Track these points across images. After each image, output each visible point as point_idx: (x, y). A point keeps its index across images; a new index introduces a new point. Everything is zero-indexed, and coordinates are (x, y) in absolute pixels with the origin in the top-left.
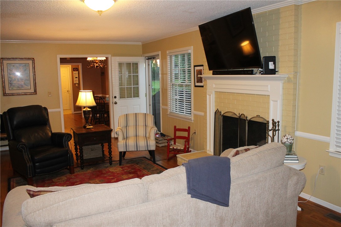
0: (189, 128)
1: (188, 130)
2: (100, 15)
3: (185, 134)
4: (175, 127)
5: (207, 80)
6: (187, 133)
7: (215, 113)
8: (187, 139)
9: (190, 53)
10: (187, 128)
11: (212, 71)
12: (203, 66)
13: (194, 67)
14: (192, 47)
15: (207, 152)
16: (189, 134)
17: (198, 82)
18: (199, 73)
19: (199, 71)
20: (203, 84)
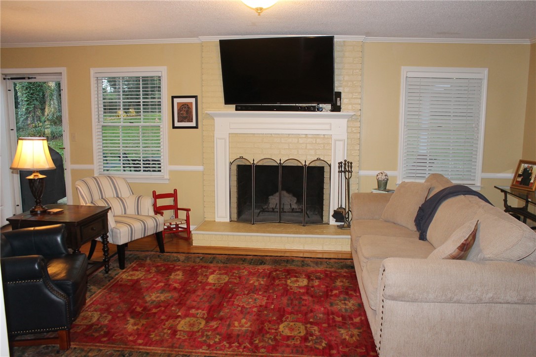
0: (175, 191)
1: (174, 195)
2: (259, 15)
3: (169, 201)
4: (154, 192)
5: (215, 118)
6: (172, 199)
7: (231, 163)
8: (175, 208)
9: (160, 77)
10: (172, 192)
11: (234, 106)
12: (195, 97)
13: (173, 97)
14: (165, 67)
15: (217, 220)
16: (176, 201)
17: (181, 121)
18: (185, 107)
19: (185, 105)
20: (193, 124)
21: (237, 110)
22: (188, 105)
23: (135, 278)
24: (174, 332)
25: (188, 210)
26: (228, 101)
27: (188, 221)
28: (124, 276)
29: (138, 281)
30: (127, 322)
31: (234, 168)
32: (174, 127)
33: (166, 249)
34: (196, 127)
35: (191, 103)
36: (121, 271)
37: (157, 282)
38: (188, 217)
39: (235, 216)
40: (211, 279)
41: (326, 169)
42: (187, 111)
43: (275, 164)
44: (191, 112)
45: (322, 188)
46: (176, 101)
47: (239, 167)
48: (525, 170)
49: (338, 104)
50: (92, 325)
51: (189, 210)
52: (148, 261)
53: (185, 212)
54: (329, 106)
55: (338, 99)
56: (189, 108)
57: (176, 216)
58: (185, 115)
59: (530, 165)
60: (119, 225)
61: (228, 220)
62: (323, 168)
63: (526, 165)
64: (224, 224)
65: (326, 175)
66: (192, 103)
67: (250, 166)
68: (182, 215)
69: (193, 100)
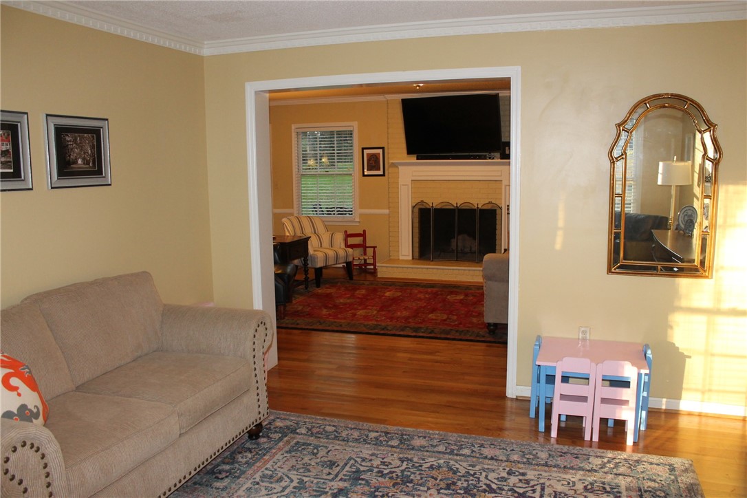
0: (364, 231)
1: (363, 235)
3: (358, 240)
4: (346, 232)
5: (399, 167)
6: (362, 238)
7: (413, 207)
8: (363, 246)
9: (351, 131)
10: (362, 233)
11: (415, 156)
12: (383, 148)
13: (363, 149)
14: (357, 122)
15: (401, 258)
16: (364, 240)
17: (370, 170)
18: (374, 157)
19: (374, 155)
20: (381, 172)
21: (417, 159)
22: (376, 156)
23: (328, 292)
24: (354, 315)
25: (374, 247)
26: (410, 151)
27: (374, 257)
28: (320, 291)
29: (330, 294)
30: (322, 310)
31: (416, 210)
32: (364, 175)
33: (354, 278)
34: (384, 175)
35: (379, 154)
36: (317, 289)
37: (345, 294)
38: (374, 252)
39: (417, 254)
40: (387, 294)
41: (498, 212)
42: (375, 160)
43: (452, 207)
44: (379, 162)
45: (495, 229)
46: (366, 152)
47: (421, 210)
49: (507, 152)
50: (298, 311)
51: (376, 247)
52: (339, 284)
53: (372, 249)
54: (498, 155)
55: (507, 148)
56: (377, 158)
57: (365, 253)
58: (373, 164)
60: (316, 252)
61: (410, 258)
62: (495, 210)
64: (407, 261)
65: (498, 217)
67: (430, 209)
68: (370, 251)
69: (380, 151)
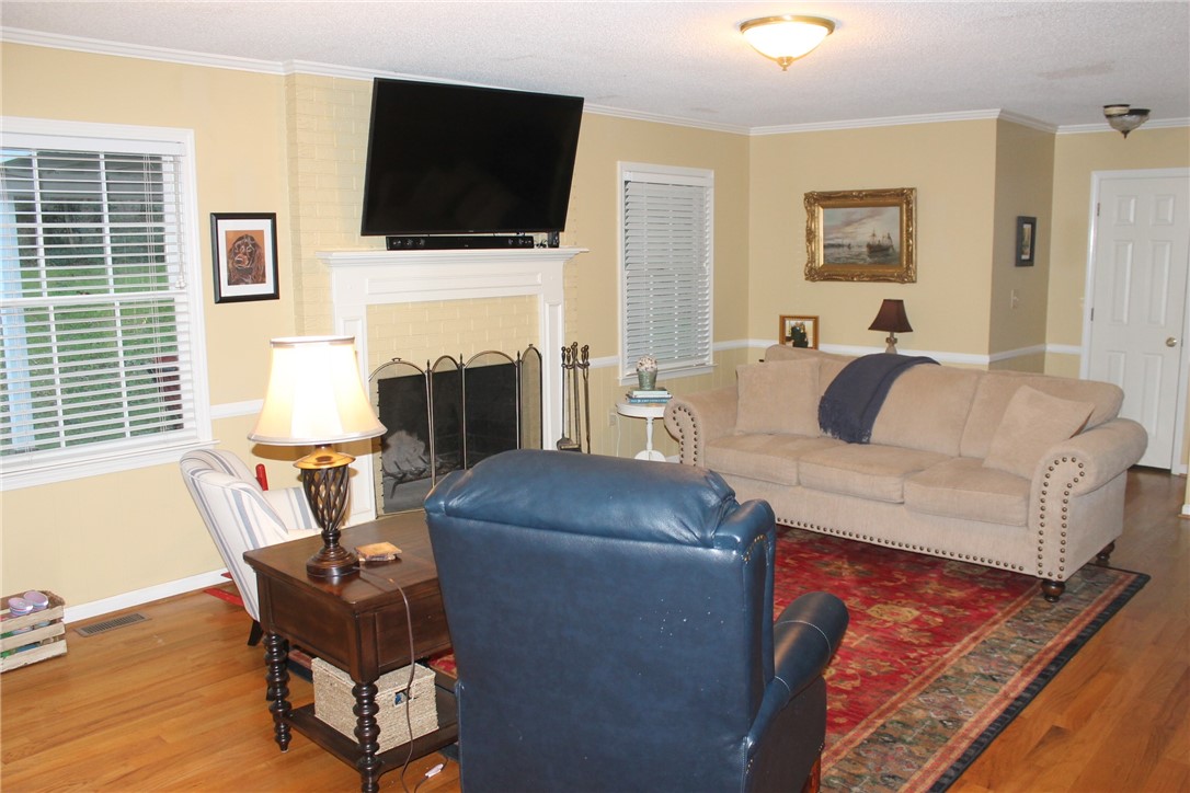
5: (334, 270)
12: (272, 216)
13: (216, 218)
14: (191, 132)
17: (237, 283)
18: (246, 245)
19: (247, 236)
20: (267, 288)
21: (391, 247)
22: (252, 239)
26: (369, 228)
31: (374, 388)
32: (220, 299)
34: (275, 296)
42: (251, 254)
44: (261, 257)
46: (223, 226)
47: (385, 383)
48: (793, 329)
54: (545, 237)
56: (255, 245)
58: (246, 265)
59: (799, 322)
63: (793, 323)
66: (262, 232)
